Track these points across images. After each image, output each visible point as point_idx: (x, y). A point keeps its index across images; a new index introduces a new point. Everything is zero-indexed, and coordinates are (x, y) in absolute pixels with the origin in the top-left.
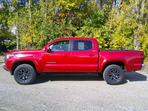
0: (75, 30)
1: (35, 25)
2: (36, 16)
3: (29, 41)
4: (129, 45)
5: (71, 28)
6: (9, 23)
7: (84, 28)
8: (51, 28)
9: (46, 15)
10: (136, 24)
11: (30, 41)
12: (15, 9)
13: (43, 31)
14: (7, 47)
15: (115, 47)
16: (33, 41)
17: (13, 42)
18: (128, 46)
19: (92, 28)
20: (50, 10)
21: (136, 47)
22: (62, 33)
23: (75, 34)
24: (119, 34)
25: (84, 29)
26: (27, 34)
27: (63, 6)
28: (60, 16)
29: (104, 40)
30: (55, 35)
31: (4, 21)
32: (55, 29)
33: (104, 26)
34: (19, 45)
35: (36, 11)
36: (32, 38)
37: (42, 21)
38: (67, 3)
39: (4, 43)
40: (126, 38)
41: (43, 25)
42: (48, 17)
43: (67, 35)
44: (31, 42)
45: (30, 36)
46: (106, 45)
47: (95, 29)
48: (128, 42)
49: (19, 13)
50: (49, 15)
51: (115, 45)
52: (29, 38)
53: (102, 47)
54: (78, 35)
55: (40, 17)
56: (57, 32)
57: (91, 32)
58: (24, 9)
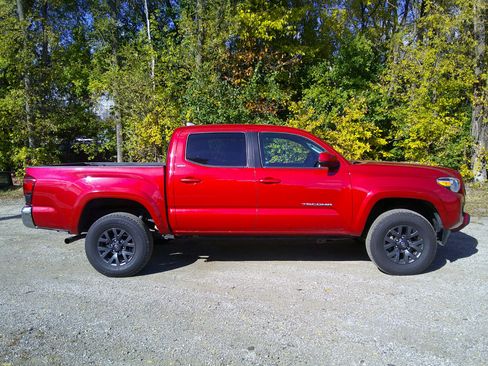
0: (287, 101)
1: (168, 91)
2: (170, 65)
3: (153, 140)
4: (455, 139)
5: (275, 94)
6: (92, 87)
7: (311, 93)
8: (216, 98)
9: (198, 59)
10: (477, 71)
11: (157, 139)
12: (107, 46)
13: (193, 108)
14: (89, 159)
15: (413, 145)
16: (163, 138)
17: (107, 144)
18: (454, 141)
19: (338, 91)
20: (210, 43)
21: (477, 143)
22: (247, 111)
23: (287, 111)
24: (424, 105)
25: (314, 95)
26: (146, 119)
27: (249, 30)
28: (242, 60)
29: (376, 125)
30: (228, 118)
31: (78, 83)
32: (228, 101)
33: (374, 82)
34: (125, 153)
35: (171, 48)
36: (162, 131)
37: (188, 78)
38: (262, 21)
39: (79, 148)
40: (447, 118)
41: (192, 91)
42: (207, 65)
43: (262, 116)
44: (158, 142)
45: (157, 123)
46: (383, 142)
47: (345, 94)
48: (451, 131)
49: (120, 59)
50: (207, 60)
51: (414, 141)
52: (154, 130)
53: (371, 148)
54: (297, 113)
55: (182, 67)
56: (235, 108)
57: (333, 104)
58: (135, 44)
